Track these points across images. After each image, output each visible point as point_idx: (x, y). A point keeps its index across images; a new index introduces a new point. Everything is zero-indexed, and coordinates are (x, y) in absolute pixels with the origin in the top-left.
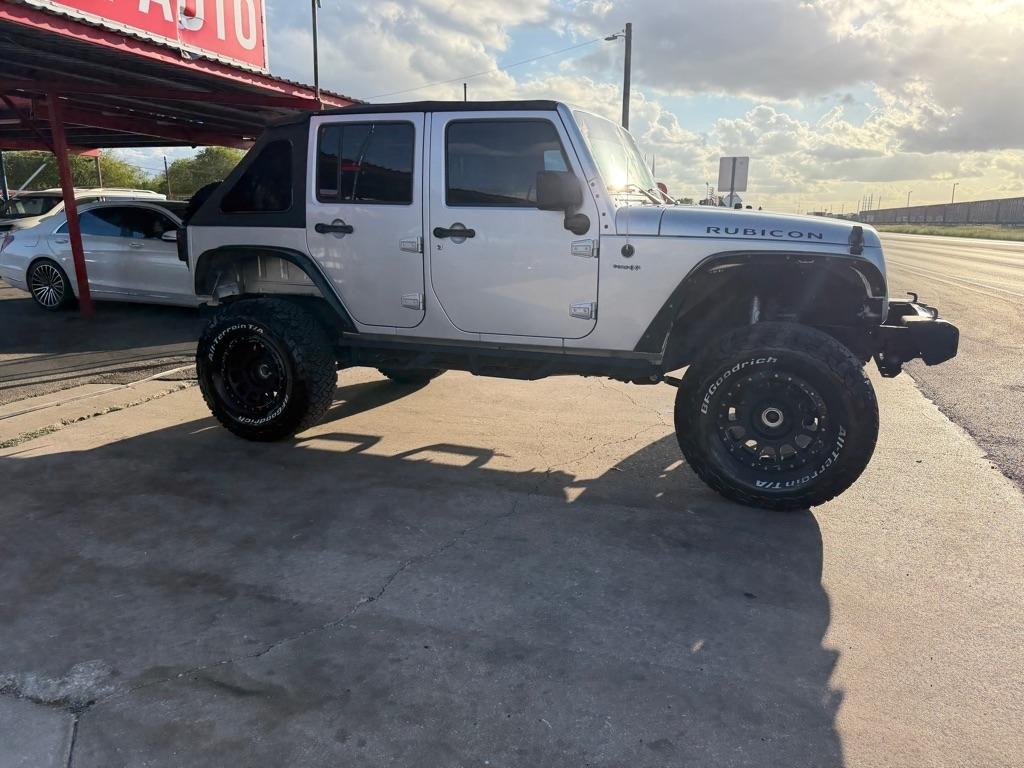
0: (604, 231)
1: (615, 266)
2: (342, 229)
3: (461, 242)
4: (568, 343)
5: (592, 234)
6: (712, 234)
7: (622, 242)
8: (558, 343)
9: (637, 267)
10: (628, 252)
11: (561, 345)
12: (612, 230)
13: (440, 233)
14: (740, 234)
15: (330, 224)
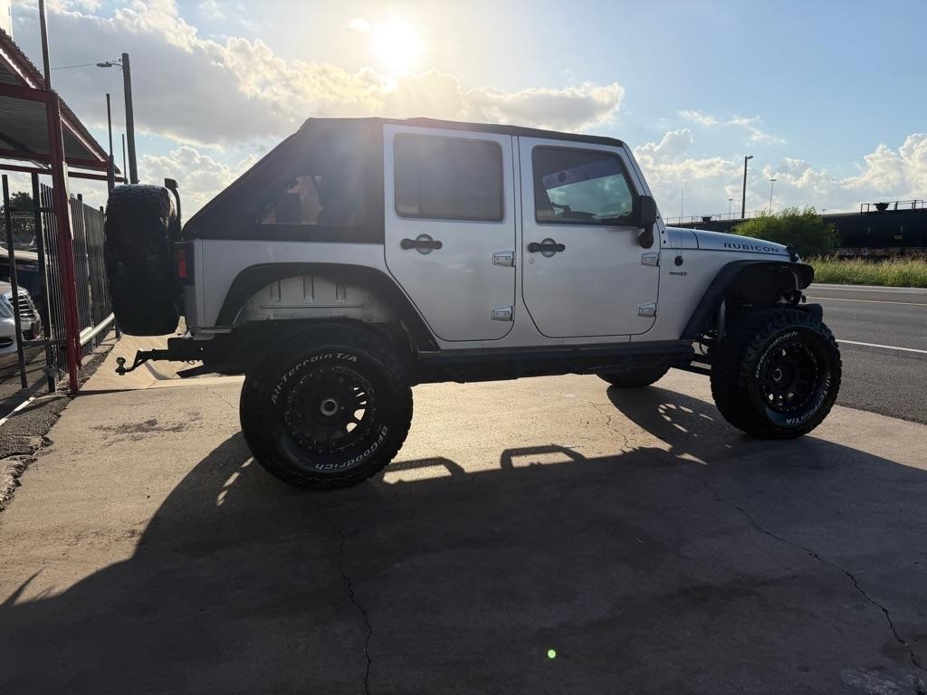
0: (663, 246)
1: (671, 273)
2: (427, 245)
3: (552, 255)
4: (634, 339)
5: (655, 248)
6: (728, 248)
7: (674, 254)
8: (626, 339)
9: (685, 274)
10: (679, 261)
11: (628, 341)
12: (668, 245)
13: (533, 248)
14: (741, 249)
15: (414, 239)
